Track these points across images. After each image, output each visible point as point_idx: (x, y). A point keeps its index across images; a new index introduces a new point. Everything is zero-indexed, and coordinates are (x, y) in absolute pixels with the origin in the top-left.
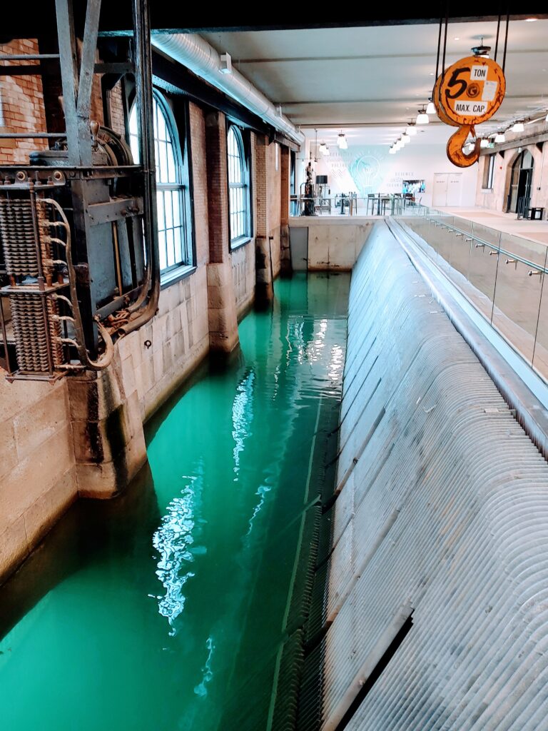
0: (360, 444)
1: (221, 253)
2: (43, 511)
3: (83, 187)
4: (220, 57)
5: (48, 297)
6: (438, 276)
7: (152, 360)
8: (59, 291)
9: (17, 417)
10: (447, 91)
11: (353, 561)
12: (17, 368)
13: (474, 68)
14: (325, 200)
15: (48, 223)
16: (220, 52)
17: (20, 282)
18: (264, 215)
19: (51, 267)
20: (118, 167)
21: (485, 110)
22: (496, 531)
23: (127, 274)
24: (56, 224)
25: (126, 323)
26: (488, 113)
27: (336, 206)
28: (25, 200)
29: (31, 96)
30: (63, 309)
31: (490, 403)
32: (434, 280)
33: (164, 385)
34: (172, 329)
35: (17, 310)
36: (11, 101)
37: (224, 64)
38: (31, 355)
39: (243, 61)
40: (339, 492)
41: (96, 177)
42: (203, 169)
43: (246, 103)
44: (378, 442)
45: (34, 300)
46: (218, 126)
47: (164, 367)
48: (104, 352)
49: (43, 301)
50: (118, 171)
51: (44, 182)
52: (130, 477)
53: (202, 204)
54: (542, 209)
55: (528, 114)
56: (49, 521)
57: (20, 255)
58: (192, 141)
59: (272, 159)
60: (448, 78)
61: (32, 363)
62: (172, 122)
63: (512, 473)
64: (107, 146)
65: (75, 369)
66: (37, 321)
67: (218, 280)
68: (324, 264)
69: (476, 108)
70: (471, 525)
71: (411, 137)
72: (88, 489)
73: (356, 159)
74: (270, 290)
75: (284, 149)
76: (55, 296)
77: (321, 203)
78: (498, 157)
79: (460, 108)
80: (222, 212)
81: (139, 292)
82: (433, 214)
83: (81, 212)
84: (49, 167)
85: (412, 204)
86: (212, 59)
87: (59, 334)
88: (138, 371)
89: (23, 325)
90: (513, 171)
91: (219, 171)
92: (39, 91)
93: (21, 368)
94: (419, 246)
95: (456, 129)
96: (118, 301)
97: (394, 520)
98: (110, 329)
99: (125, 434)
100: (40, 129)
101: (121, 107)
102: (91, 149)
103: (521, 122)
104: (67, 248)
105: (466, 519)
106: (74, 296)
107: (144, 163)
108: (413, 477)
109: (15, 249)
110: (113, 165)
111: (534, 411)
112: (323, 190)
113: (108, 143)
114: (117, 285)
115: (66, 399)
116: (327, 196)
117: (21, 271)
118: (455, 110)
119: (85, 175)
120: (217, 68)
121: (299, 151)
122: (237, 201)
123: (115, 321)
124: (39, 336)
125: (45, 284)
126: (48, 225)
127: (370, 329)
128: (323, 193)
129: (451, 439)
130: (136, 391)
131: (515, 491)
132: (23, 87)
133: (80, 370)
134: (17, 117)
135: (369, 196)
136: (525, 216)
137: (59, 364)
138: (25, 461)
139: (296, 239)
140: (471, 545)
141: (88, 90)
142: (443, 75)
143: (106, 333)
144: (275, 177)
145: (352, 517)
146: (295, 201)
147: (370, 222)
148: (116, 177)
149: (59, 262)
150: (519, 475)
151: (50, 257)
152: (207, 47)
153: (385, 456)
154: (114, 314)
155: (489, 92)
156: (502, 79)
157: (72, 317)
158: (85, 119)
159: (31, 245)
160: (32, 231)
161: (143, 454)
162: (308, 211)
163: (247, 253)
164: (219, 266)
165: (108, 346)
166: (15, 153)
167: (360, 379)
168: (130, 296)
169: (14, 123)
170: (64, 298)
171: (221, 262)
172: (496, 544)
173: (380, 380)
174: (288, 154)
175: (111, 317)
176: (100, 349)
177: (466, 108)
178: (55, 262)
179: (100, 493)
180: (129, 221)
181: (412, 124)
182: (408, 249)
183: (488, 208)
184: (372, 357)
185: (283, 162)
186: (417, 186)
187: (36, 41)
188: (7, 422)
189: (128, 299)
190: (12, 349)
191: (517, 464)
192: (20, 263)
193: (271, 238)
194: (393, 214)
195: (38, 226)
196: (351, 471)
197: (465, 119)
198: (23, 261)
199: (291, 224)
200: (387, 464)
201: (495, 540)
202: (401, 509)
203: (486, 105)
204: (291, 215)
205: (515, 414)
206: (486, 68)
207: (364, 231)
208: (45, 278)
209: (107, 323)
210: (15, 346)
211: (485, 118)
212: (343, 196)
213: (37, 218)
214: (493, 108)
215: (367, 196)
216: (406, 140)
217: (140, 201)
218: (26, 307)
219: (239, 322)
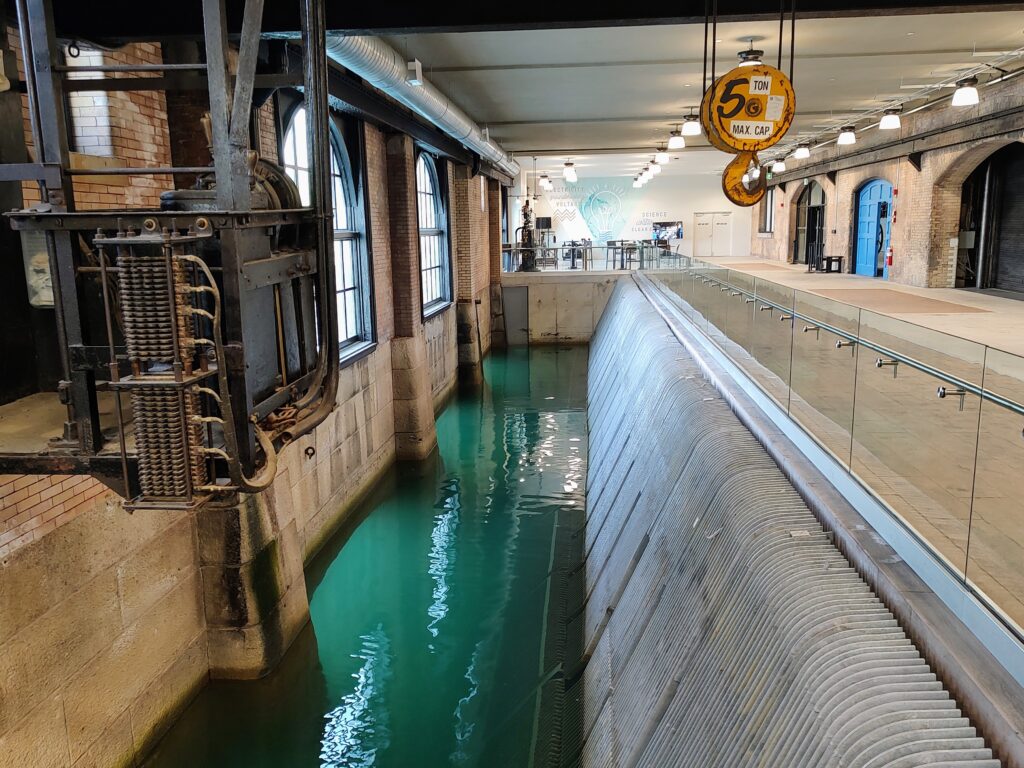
0: (615, 586)
1: (410, 323)
2: (158, 702)
3: (236, 239)
4: (407, 65)
5: (187, 390)
6: (710, 349)
7: (315, 474)
8: (202, 382)
9: (123, 564)
10: (720, 109)
11: (615, 758)
12: (140, 492)
13: (753, 79)
14: (549, 250)
15: (189, 288)
16: (407, 59)
17: (146, 371)
18: (468, 272)
19: (191, 349)
20: (280, 211)
21: (771, 132)
22: (821, 706)
23: (294, 356)
24: (201, 289)
25: (293, 423)
26: (775, 136)
27: (564, 258)
28: (157, 258)
29: (151, 117)
30: (207, 406)
31: (796, 523)
32: (705, 355)
33: (333, 510)
34: (343, 430)
35: (141, 410)
36: (123, 124)
37: (412, 74)
38: (160, 474)
39: (435, 70)
40: (588, 657)
41: (254, 225)
42: (385, 211)
43: (440, 123)
44: (640, 584)
45: (167, 395)
46: (404, 154)
47: (332, 483)
48: (264, 465)
49: (180, 396)
50: (284, 216)
51: (183, 232)
52: (285, 645)
53: (384, 257)
54: (840, 258)
55: (813, 135)
56: (166, 716)
57: (148, 333)
58: (369, 174)
59: (477, 197)
60: (719, 92)
61: (161, 484)
62: (341, 149)
63: (837, 621)
64: (266, 183)
65: (222, 491)
66: (171, 425)
67: (407, 360)
68: (550, 337)
69: (758, 130)
70: (786, 697)
71: (661, 166)
72: (224, 665)
73: (589, 195)
74: (478, 373)
75: (492, 183)
76: (197, 389)
77: (544, 254)
78: (778, 191)
79: (737, 129)
80: (412, 268)
81: (311, 380)
82: (696, 267)
83: (234, 272)
84: (190, 212)
85: (666, 254)
86: (396, 67)
87: (200, 442)
88: (296, 491)
89: (150, 430)
90: (798, 209)
91: (407, 213)
92: (161, 110)
93: (145, 492)
94: (681, 309)
95: (733, 156)
96: (282, 394)
97: (671, 696)
98: (270, 433)
99: (279, 583)
100: (161, 159)
101: (273, 130)
102: (248, 187)
103: (805, 145)
104: (215, 322)
105: (777, 690)
106: (224, 388)
107: (318, 205)
108: (696, 631)
109: (141, 325)
110: (275, 208)
111: (857, 532)
112: (546, 237)
113: (268, 179)
114: (281, 372)
115: (193, 535)
116: (552, 245)
117: (149, 355)
118: (731, 131)
119: (240, 223)
120: (402, 79)
121: (512, 186)
122: (431, 251)
123: (277, 421)
124: (173, 446)
125: (184, 372)
126: (188, 291)
127: (620, 424)
128: (546, 241)
129: (746, 577)
130: (294, 519)
131: (843, 648)
132: (139, 105)
133: (230, 492)
134: (131, 144)
135: (609, 243)
136: (819, 268)
137: (200, 485)
138: (133, 628)
139: (511, 302)
140: (788, 728)
141: (245, 111)
142: (714, 87)
143: (266, 439)
144: (481, 221)
145: (610, 694)
146: (509, 252)
147: (612, 280)
148: (279, 224)
149: (203, 341)
150: (846, 625)
151: (190, 335)
152: (389, 51)
153: (653, 602)
154: (277, 412)
155: (775, 110)
156: (790, 93)
157: (221, 418)
158: (241, 148)
159: (164, 319)
160: (167, 299)
161: (304, 611)
162: (528, 264)
163: (446, 322)
164: (409, 341)
165: (269, 458)
166: (127, 192)
167: (610, 493)
168: (298, 386)
169: (127, 153)
170: (210, 391)
171: (411, 335)
172: (823, 726)
173: (639, 495)
174: (498, 189)
175: (273, 416)
176: (257, 462)
177: (745, 130)
178: (198, 341)
179: (242, 672)
180: (296, 283)
181: (663, 149)
182: (666, 314)
183: (768, 258)
184: (625, 463)
185: (491, 200)
186: (673, 230)
187: (159, 45)
188: (108, 571)
189: (295, 390)
190: (133, 465)
191: (842, 609)
192: (148, 343)
193: (478, 302)
194: (641, 268)
195: (174, 293)
196: (604, 626)
197: (745, 144)
198: (152, 341)
199: (505, 283)
200: (656, 616)
201: (822, 720)
202: (680, 679)
203: (771, 126)
204: (503, 271)
205: (832, 538)
206: (768, 79)
207: (604, 291)
208: (183, 363)
209: (267, 425)
210: (136, 461)
211: (771, 143)
212: (574, 244)
213: (173, 282)
214: (780, 129)
215: (606, 244)
216: (655, 170)
217: (312, 257)
218: (156, 405)
219: (437, 416)
